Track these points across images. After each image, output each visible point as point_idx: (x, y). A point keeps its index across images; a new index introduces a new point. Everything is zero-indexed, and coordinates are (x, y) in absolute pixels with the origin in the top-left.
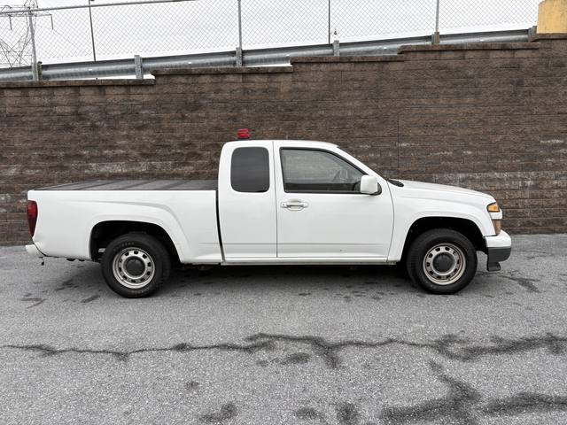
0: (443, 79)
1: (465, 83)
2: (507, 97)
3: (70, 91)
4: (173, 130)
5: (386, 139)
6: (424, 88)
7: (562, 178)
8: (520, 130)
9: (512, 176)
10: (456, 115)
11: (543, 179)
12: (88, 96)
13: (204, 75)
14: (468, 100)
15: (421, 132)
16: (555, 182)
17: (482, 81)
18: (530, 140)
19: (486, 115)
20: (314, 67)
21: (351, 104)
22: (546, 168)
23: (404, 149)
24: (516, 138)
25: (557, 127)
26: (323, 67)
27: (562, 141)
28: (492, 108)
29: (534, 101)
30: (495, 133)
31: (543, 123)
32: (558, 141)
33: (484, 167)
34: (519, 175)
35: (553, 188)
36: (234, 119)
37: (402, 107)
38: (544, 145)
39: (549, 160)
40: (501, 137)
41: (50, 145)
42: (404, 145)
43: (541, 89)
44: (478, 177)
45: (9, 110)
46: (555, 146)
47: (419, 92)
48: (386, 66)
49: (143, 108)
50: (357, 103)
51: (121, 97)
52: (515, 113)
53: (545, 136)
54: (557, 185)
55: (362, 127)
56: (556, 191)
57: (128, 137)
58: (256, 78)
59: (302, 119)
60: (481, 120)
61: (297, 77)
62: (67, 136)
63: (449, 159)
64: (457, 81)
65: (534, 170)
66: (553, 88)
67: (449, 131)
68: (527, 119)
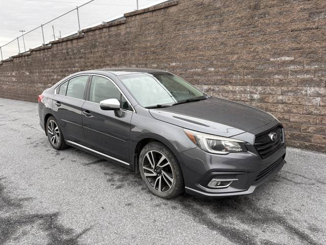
0: (199, 14)
1: (213, 14)
2: (244, 21)
3: (65, 43)
4: (88, 59)
5: (164, 61)
6: (188, 22)
7: (289, 94)
8: (252, 50)
9: (242, 89)
10: (206, 40)
11: (270, 94)
12: (69, 45)
13: (97, 30)
14: (214, 28)
15: (183, 55)
16: (280, 97)
17: (226, 10)
18: (260, 58)
19: (227, 38)
20: (133, 18)
21: (149, 38)
22: (273, 84)
23: (174, 67)
24: (250, 57)
25: (289, 45)
26: (138, 17)
27: (292, 58)
28: (231, 32)
29: (267, 21)
30: (232, 53)
31: (275, 42)
32: (287, 59)
33: (222, 81)
34: (248, 89)
35: (278, 103)
36: (106, 51)
37: (174, 37)
38: (273, 63)
39: (276, 76)
40: (236, 56)
41: (62, 66)
42: (174, 64)
43: (276, 9)
44: (217, 89)
45: (55, 52)
46: (284, 63)
47: (184, 26)
48: (168, 10)
49: (81, 49)
50: (152, 38)
51: (76, 44)
52: (250, 35)
53: (275, 54)
54: (282, 100)
55: (154, 53)
56: (280, 106)
57: (78, 62)
58: (113, 29)
59: (129, 50)
60: (222, 43)
61: (127, 25)
62: (65, 62)
63: (199, 74)
64: (207, 14)
65: (262, 85)
66: (288, 6)
67: (201, 53)
68: (259, 39)
